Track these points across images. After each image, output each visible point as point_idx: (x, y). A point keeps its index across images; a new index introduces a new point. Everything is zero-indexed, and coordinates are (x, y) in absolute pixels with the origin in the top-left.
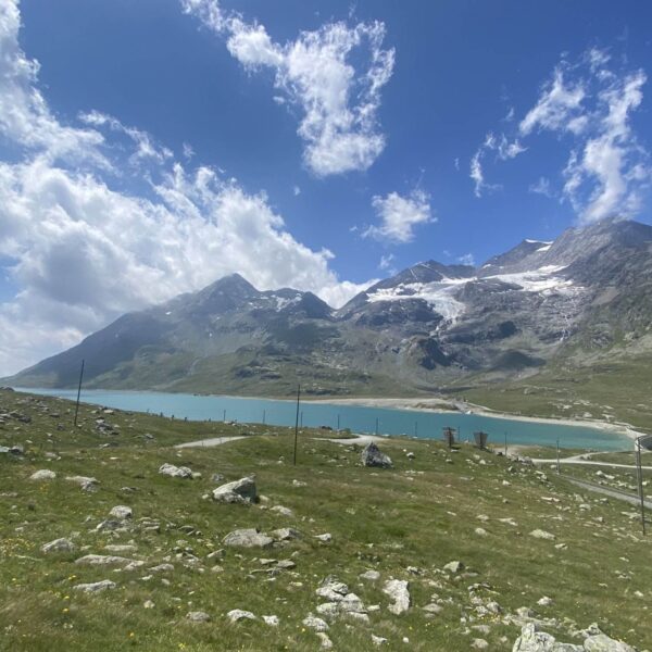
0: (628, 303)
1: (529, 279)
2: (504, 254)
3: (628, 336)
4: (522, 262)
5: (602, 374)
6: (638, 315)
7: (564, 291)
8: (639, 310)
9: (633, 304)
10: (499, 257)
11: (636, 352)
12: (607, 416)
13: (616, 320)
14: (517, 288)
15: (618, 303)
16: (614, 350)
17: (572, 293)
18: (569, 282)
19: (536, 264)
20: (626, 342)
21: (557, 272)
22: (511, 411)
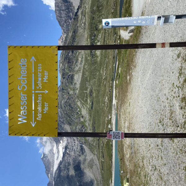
0: (69, 119)
1: (58, 157)
2: (46, 168)
3: (82, 120)
4: (51, 160)
5: (96, 129)
6: (74, 116)
7: (64, 144)
8: (72, 115)
9: (70, 117)
10: (46, 170)
11: (88, 117)
12: (110, 117)
13: (75, 124)
14: (61, 163)
15: (69, 123)
16: (87, 124)
17: (66, 141)
18: (61, 142)
19: (52, 154)
20: (84, 120)
21: (57, 146)
22: (111, 167)
